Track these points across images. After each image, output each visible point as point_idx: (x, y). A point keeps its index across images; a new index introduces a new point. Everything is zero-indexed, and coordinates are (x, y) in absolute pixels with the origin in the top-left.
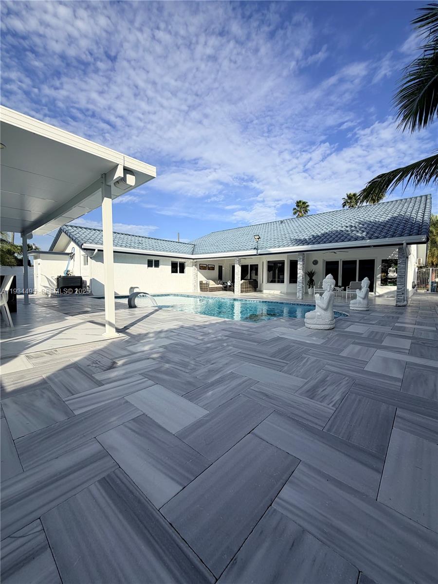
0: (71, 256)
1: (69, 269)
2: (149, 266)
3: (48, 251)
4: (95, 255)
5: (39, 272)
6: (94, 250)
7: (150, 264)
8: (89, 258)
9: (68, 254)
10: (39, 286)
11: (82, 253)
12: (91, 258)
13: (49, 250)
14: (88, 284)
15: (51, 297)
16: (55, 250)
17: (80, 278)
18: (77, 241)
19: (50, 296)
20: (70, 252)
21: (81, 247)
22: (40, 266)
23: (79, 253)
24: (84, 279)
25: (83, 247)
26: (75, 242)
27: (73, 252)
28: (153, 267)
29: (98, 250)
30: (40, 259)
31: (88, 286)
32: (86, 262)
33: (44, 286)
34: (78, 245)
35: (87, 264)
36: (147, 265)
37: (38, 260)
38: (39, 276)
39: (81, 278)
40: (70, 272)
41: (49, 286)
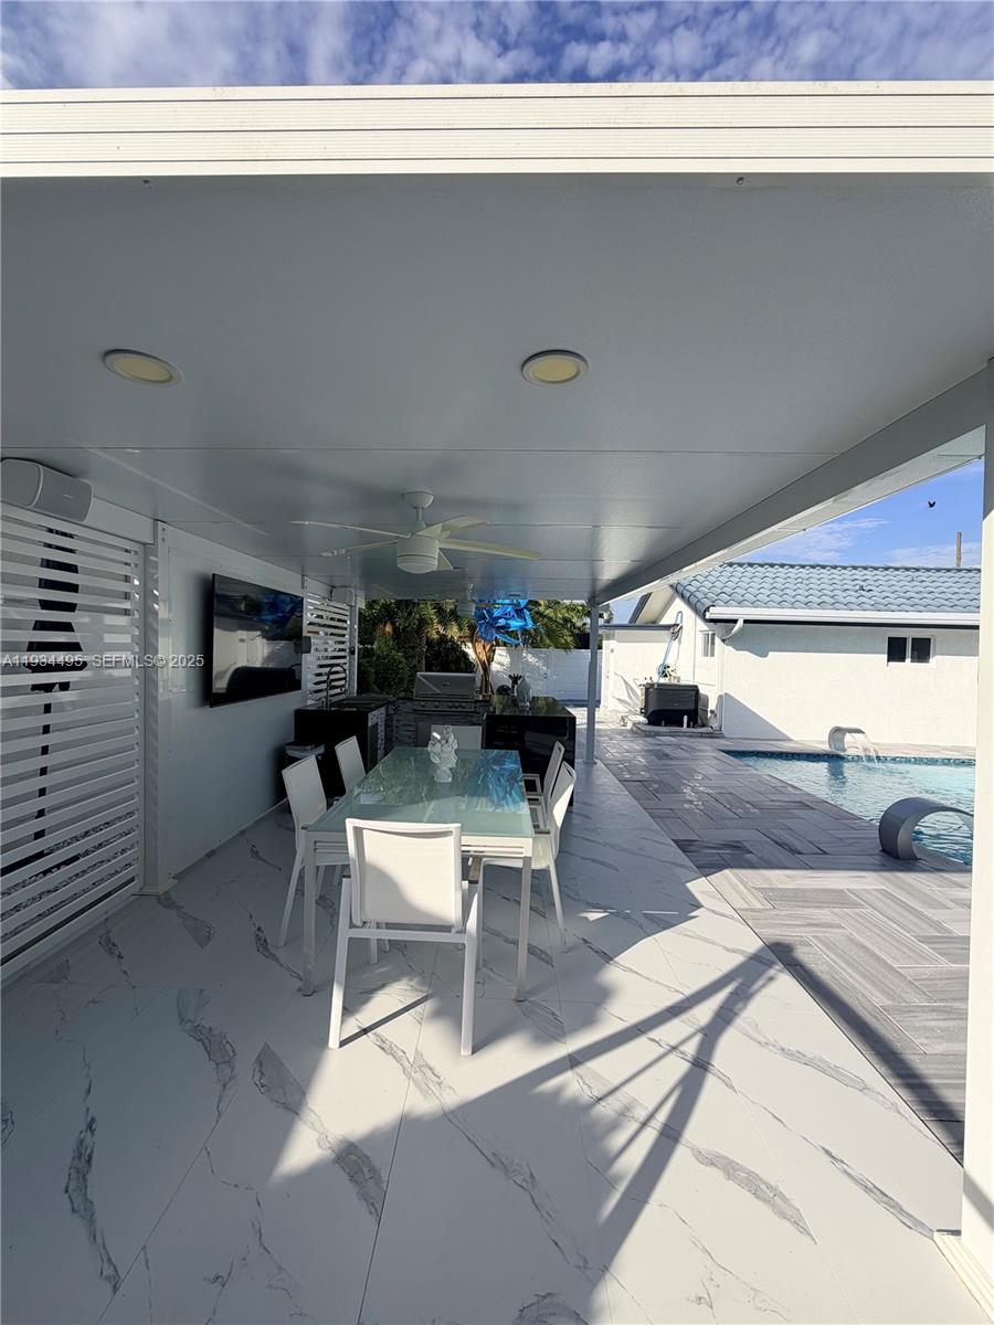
0: (674, 630)
1: (668, 662)
2: (891, 658)
3: (626, 622)
4: (736, 634)
5: (612, 670)
6: (735, 621)
7: (896, 651)
8: (717, 640)
9: (667, 627)
10: (610, 698)
11: (702, 626)
12: (723, 641)
13: (630, 622)
14: (712, 706)
15: (632, 730)
16: (641, 619)
17: (695, 689)
18: (693, 600)
19: (629, 726)
20: (672, 622)
21: (702, 615)
22: (612, 654)
23: (693, 627)
24: (702, 691)
25: (708, 616)
26: (688, 601)
27: (678, 622)
28: (908, 660)
29: (746, 621)
30: (614, 641)
31: (712, 712)
32: (709, 650)
33: (619, 700)
34: (696, 611)
35: (712, 655)
36: (886, 656)
37: (611, 642)
38: (611, 675)
39: (697, 691)
40: (670, 670)
41: (629, 701)
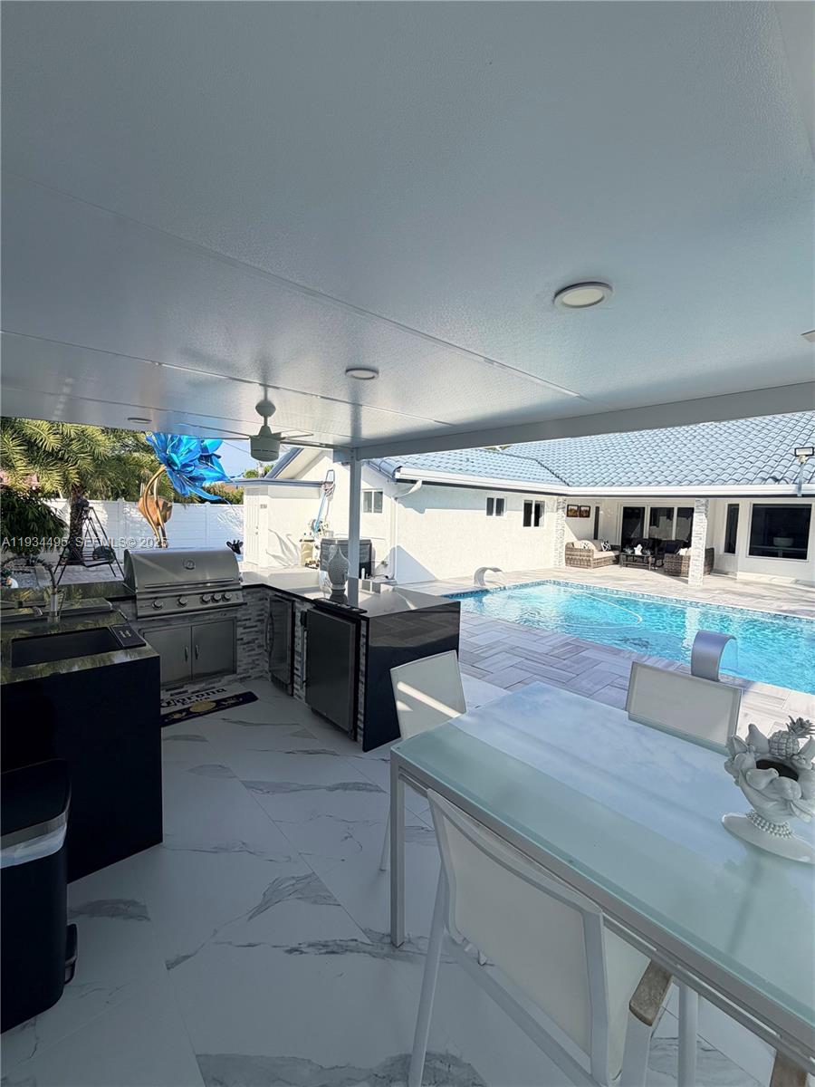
0: (326, 487)
1: (321, 517)
2: (490, 512)
4: (414, 494)
6: (413, 482)
12: (396, 499)
16: (282, 477)
17: (369, 543)
20: (320, 479)
21: (391, 475)
25: (398, 476)
27: (328, 479)
28: (494, 514)
29: (424, 483)
31: (382, 563)
32: (372, 506)
33: (273, 556)
35: (381, 512)
36: (485, 511)
39: (371, 545)
40: (323, 524)
41: (282, 556)
